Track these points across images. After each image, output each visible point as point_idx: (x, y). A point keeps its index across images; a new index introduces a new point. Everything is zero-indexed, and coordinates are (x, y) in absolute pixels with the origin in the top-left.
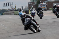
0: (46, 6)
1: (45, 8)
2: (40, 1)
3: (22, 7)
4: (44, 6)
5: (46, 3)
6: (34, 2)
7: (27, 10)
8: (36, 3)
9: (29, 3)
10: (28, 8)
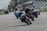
0: (22, 8)
1: (21, 9)
2: (17, 4)
3: (3, 8)
4: (20, 7)
5: (22, 5)
6: (13, 4)
7: (7, 11)
8: (14, 5)
9: (8, 5)
10: (8, 9)
